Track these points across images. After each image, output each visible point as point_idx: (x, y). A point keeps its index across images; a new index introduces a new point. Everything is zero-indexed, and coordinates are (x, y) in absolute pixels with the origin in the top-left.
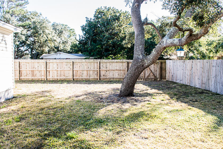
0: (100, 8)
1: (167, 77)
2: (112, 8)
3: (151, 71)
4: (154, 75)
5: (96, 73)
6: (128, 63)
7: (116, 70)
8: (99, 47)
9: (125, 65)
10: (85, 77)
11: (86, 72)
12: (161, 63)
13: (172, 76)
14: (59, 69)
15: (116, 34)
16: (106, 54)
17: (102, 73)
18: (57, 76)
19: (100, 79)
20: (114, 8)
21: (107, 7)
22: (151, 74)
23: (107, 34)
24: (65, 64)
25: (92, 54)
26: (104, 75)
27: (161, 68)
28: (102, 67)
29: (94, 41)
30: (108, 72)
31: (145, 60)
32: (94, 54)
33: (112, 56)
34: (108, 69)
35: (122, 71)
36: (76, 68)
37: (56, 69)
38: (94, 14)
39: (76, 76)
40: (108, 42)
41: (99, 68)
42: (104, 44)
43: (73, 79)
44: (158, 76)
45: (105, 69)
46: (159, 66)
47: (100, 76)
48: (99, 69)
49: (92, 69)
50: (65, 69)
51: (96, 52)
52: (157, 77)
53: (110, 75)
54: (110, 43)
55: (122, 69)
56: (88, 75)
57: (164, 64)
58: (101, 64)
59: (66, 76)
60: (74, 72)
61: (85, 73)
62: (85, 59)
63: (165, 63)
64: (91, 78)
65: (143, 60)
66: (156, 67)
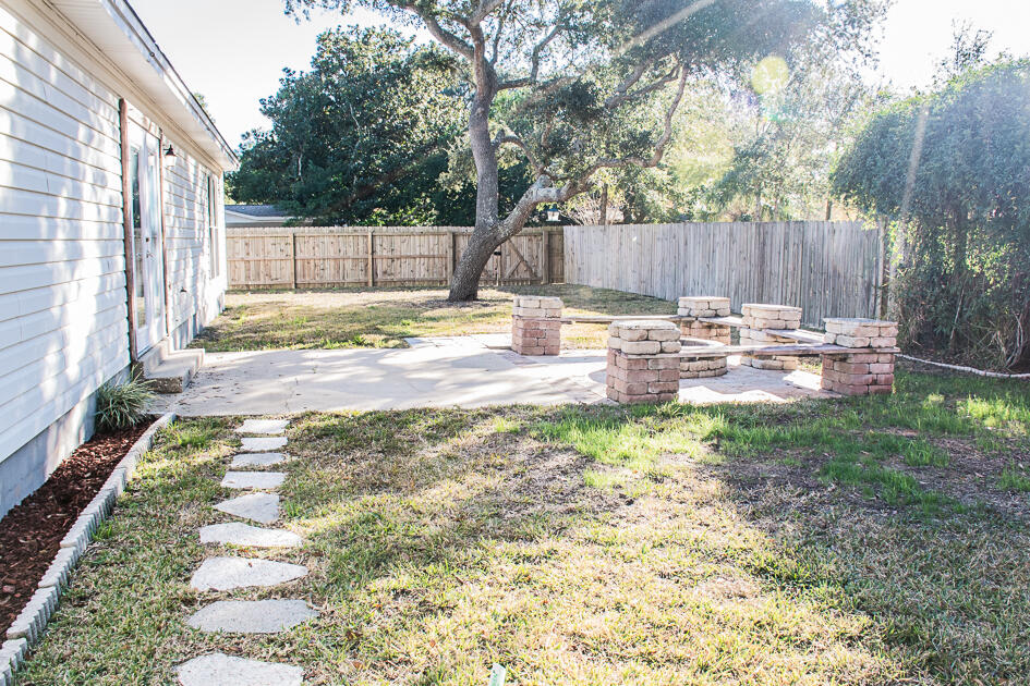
0: (333, 31)
1: (566, 276)
2: (378, 30)
3: (522, 258)
4: (529, 268)
5: (362, 265)
6: (455, 236)
7: (421, 256)
8: (335, 182)
9: (446, 241)
10: (329, 275)
11: (332, 263)
12: (550, 235)
13: (580, 269)
14: (252, 256)
15: (399, 133)
16: (363, 205)
17: (381, 266)
18: (248, 277)
19: (373, 282)
20: (387, 29)
21: (362, 28)
22: (523, 267)
23: (364, 134)
24: (272, 241)
25: (311, 206)
26: (385, 273)
27: (550, 249)
28: (378, 248)
29: (317, 156)
30: (397, 263)
31: (500, 228)
32: (318, 206)
33: (384, 212)
34: (397, 254)
35: (436, 260)
36: (304, 252)
37: (242, 255)
38: (316, 56)
39: (304, 276)
40: (369, 161)
41: (370, 252)
42: (356, 170)
43: (296, 284)
44: (541, 272)
45: (390, 254)
46: (543, 243)
47: (375, 274)
48: (373, 252)
49: (350, 254)
50: (273, 256)
51: (327, 200)
52: (539, 275)
53: (404, 271)
54: (379, 166)
55: (436, 253)
56: (338, 272)
57: (557, 237)
58: (378, 241)
59: (274, 277)
60: (299, 263)
61: (330, 265)
62: (288, 225)
63: (561, 233)
64: (348, 280)
65: (494, 228)
66: (535, 247)
